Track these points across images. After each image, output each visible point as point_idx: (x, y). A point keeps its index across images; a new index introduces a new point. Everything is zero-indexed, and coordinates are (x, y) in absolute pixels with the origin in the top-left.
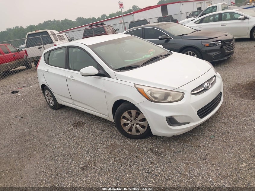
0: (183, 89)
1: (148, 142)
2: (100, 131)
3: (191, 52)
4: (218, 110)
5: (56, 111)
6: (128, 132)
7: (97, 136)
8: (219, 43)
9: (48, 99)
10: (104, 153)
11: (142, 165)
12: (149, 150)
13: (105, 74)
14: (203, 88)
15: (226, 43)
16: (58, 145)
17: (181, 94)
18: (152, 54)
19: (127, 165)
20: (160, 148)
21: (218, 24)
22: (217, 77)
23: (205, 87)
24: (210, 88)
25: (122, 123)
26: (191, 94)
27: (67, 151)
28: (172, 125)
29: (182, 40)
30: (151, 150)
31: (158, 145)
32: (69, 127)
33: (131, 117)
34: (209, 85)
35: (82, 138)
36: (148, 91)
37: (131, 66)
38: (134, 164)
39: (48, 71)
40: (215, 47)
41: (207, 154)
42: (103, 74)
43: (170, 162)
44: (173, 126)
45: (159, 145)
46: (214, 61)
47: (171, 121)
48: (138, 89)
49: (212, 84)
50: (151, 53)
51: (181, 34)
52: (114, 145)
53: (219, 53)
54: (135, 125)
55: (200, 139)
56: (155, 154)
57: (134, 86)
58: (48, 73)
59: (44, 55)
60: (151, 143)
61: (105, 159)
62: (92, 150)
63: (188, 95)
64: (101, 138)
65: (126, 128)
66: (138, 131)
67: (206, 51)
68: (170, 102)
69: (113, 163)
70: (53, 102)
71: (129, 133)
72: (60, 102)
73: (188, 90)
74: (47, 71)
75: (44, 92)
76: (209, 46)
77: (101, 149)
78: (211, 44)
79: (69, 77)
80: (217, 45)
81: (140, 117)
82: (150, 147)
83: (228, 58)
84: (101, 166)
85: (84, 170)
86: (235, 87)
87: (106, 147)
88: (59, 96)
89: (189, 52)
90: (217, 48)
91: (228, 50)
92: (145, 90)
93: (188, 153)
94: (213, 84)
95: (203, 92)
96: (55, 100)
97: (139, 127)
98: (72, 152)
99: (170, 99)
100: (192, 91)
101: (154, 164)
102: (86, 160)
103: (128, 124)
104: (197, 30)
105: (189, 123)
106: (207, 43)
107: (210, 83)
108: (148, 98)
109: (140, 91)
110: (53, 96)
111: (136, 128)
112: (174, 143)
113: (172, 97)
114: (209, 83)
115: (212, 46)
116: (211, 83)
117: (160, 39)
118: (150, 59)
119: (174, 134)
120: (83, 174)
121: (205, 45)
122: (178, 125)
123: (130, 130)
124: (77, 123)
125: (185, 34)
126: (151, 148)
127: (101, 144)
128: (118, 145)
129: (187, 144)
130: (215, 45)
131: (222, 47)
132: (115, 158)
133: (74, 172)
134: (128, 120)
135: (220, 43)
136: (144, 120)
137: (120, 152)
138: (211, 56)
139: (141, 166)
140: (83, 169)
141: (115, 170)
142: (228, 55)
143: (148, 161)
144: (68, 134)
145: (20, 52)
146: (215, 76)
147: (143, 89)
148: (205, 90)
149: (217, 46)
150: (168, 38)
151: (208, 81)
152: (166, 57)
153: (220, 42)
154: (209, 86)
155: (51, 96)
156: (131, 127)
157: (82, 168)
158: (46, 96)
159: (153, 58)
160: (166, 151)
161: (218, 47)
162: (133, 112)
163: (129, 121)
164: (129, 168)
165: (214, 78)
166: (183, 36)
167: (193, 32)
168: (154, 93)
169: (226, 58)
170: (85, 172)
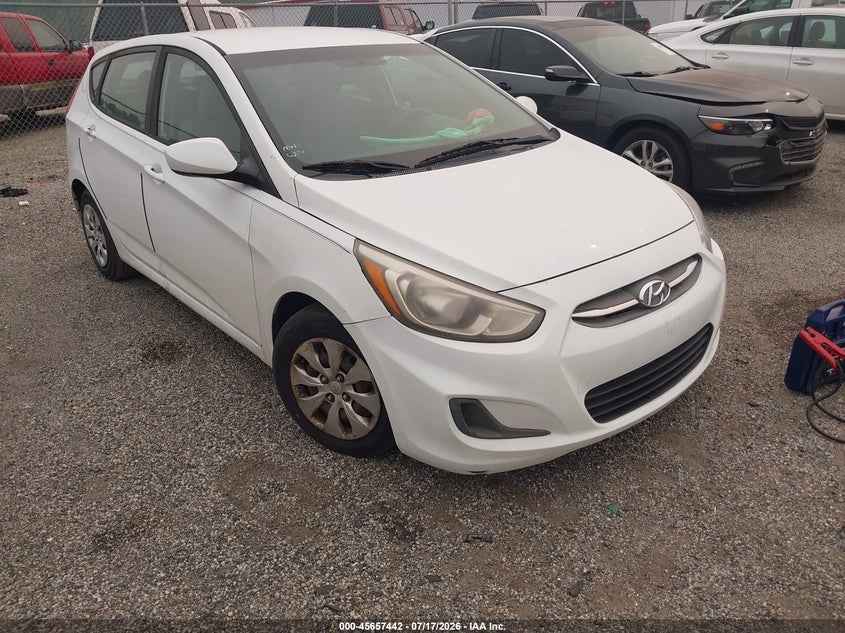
0: (541, 294)
1: (384, 470)
2: (227, 396)
3: (654, 144)
4: (692, 387)
5: (115, 286)
6: (312, 420)
7: (208, 414)
8: (765, 124)
9: (93, 237)
10: (205, 490)
11: (323, 569)
12: (377, 508)
13: (260, 177)
14: (634, 302)
15: (791, 130)
16: (58, 421)
17: (533, 314)
18: (478, 130)
19: (266, 560)
20: (421, 507)
21: (783, 56)
22: (704, 264)
23: (641, 296)
24: (664, 304)
25: (294, 382)
26: (574, 319)
27: (76, 455)
28: (470, 430)
29: (627, 92)
30: (383, 507)
31: (416, 495)
32: (131, 356)
33: (326, 365)
34: (663, 291)
35: (153, 409)
36: (399, 280)
37: (370, 161)
38: (295, 559)
39: (93, 133)
40: (745, 137)
41: (588, 572)
42: (252, 176)
43: (435, 579)
44: (475, 436)
45: (421, 494)
46: (731, 190)
47: (471, 415)
48: (365, 262)
49: (678, 290)
50: (476, 121)
51: (632, 72)
52: (257, 463)
53: (757, 164)
54: (338, 398)
55: (584, 495)
56: (392, 531)
57: (350, 246)
58: (91, 139)
59: (92, 69)
60: (395, 480)
61: (198, 513)
62: (169, 466)
63: (557, 320)
64: (220, 422)
65: (308, 404)
66: (345, 423)
67: (710, 146)
68: (482, 339)
69: (221, 539)
70: (105, 252)
71: (318, 424)
72: (125, 255)
73: (562, 299)
74: (89, 134)
75: (81, 210)
76: (726, 130)
77: (202, 471)
78: (734, 124)
79: (148, 169)
80: (754, 133)
81: (356, 373)
82: (383, 496)
83: (788, 188)
84: (170, 543)
85: (102, 547)
86: (783, 304)
87: (224, 466)
88: (124, 234)
89: (645, 142)
90: (751, 145)
91: (792, 157)
92: (388, 273)
93: (518, 549)
94: (681, 289)
95: (632, 316)
96: (110, 245)
97: (349, 410)
98: (94, 459)
99: (481, 325)
100: (581, 308)
101: (371, 574)
102: (126, 507)
103: (315, 390)
104: (697, 65)
105: (545, 433)
106: (718, 118)
107: (666, 285)
108: (396, 309)
109: (371, 271)
110: (104, 229)
111: (342, 410)
112: (479, 497)
113: (490, 319)
114: (663, 285)
115: (735, 131)
116: (671, 285)
117: (551, 77)
118: (456, 147)
119: (477, 466)
120: (91, 564)
121: (710, 125)
122: (498, 435)
123: (322, 413)
124: (163, 347)
125: (645, 70)
126: (384, 503)
127: (210, 448)
128: (271, 467)
129: (527, 513)
130: (747, 129)
131: (771, 140)
132: (235, 520)
133: (60, 549)
134: (315, 373)
135: (768, 128)
136: (369, 386)
137: (264, 496)
138: (724, 170)
139: (318, 573)
140: (101, 543)
141: (216, 570)
142: (788, 176)
143: (354, 557)
144: (113, 384)
145: (75, 53)
146: (697, 257)
147: (384, 269)
148: (641, 309)
149: (753, 136)
150: (583, 76)
151: (662, 273)
152: (524, 149)
153: (768, 123)
154: (659, 296)
155: (99, 229)
156: (325, 402)
157: (97, 536)
158: (87, 227)
159: (470, 146)
160: (435, 526)
161: (756, 141)
162: (332, 347)
163: (317, 380)
164: (269, 573)
165: (691, 267)
166: (636, 80)
167: (679, 70)
168: (425, 291)
169: (780, 187)
170: (101, 557)
